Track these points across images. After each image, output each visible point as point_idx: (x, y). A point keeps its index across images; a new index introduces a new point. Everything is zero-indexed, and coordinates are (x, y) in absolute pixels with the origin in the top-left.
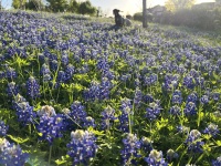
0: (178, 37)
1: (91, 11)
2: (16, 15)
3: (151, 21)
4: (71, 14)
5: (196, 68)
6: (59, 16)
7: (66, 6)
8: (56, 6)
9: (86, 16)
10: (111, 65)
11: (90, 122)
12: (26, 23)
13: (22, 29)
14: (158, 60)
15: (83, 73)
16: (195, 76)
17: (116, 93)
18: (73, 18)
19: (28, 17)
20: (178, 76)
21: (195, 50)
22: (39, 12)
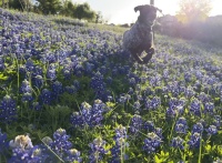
0: (189, 53)
1: (90, 16)
3: (159, 32)
4: (65, 18)
5: (206, 91)
6: (49, 19)
7: (60, 8)
8: (47, 7)
9: (83, 21)
11: (74, 156)
12: (8, 26)
13: (2, 33)
14: (164, 79)
16: (205, 101)
17: (111, 117)
18: (67, 23)
19: (11, 18)
21: (207, 70)
22: (25, 13)
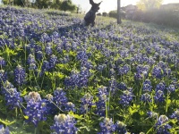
0: (148, 33)
1: (72, 8)
2: (6, 10)
3: (124, 18)
4: (54, 11)
5: (164, 60)
6: (43, 11)
7: (50, 3)
8: (41, 4)
9: (67, 12)
10: (89, 56)
12: (14, 18)
13: (10, 23)
14: (130, 52)
15: (64, 63)
16: (163, 67)
18: (56, 14)
19: (16, 12)
20: (148, 66)
21: (163, 44)
22: (26, 8)
